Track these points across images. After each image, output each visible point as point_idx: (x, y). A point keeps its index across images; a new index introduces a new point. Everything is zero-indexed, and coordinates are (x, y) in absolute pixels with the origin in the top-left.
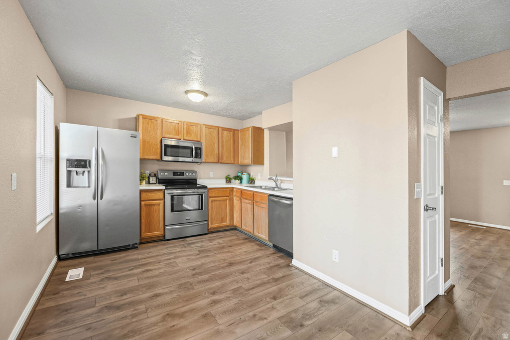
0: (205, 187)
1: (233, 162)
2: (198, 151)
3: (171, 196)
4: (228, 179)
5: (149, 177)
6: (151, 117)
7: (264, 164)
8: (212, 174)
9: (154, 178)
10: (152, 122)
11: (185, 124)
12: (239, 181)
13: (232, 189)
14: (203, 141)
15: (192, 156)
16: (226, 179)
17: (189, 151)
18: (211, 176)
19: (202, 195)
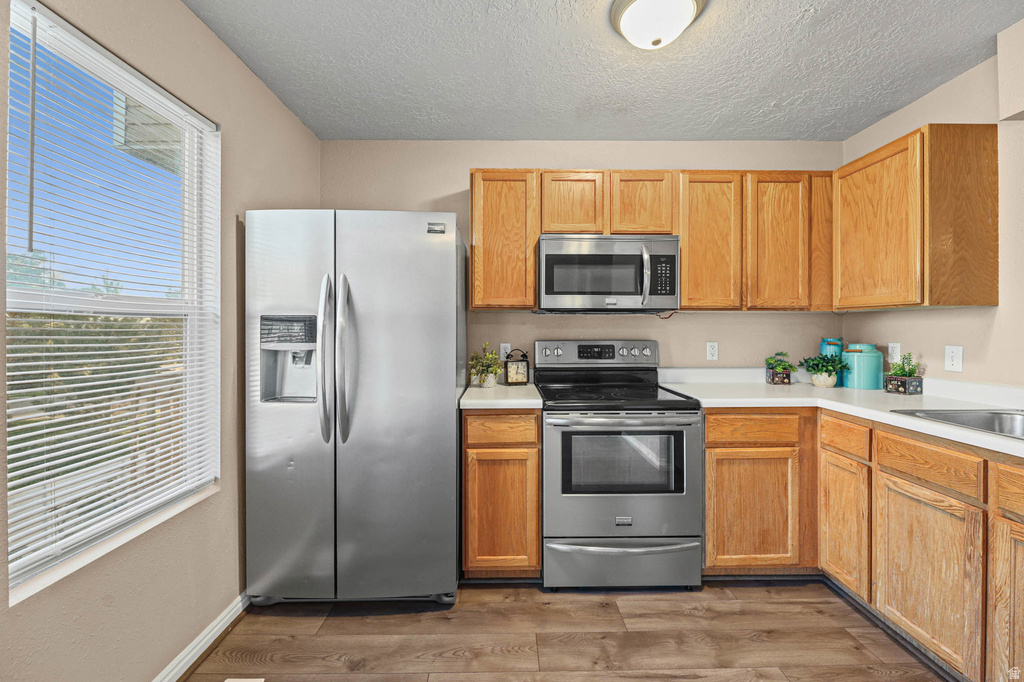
0: (691, 405)
1: (804, 303)
2: (663, 268)
3: (564, 434)
4: (779, 369)
5: (506, 364)
6: (507, 171)
7: (995, 304)
8: (711, 352)
9: (522, 366)
10: (510, 188)
11: (617, 177)
12: (833, 379)
13: (807, 414)
14: (681, 232)
15: (638, 290)
16: (770, 367)
17: (630, 272)
18: (709, 357)
19: (679, 436)
